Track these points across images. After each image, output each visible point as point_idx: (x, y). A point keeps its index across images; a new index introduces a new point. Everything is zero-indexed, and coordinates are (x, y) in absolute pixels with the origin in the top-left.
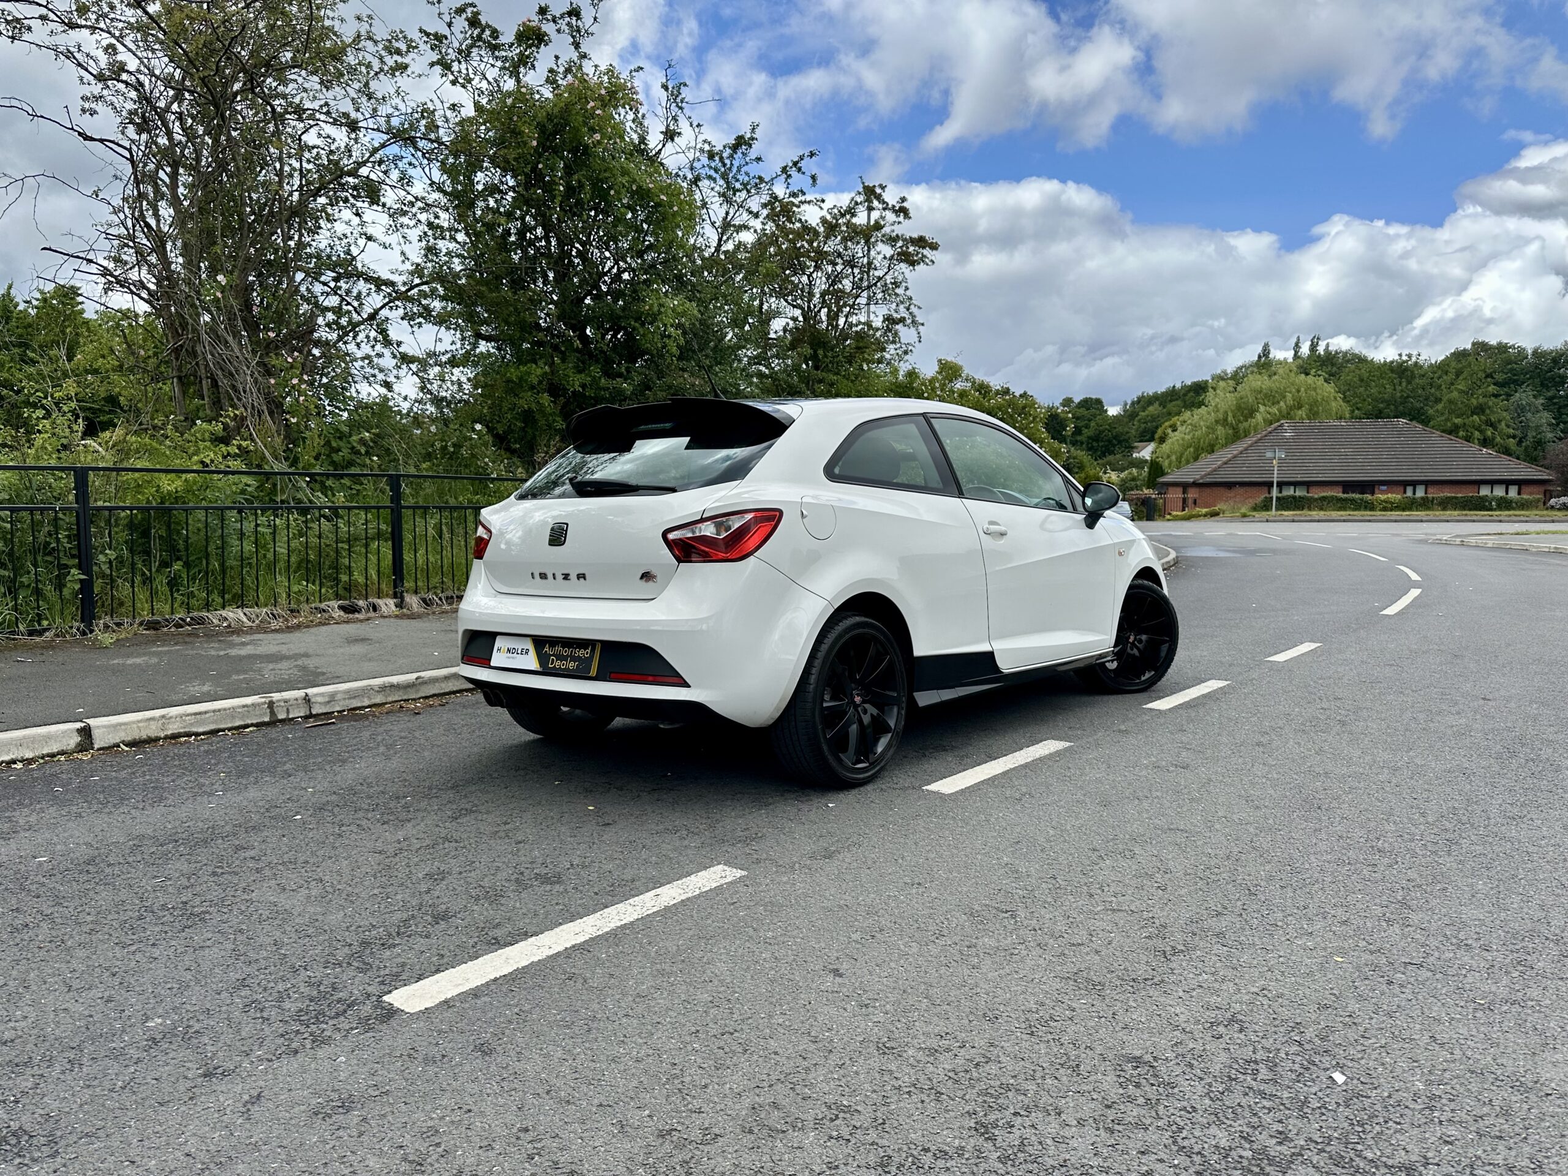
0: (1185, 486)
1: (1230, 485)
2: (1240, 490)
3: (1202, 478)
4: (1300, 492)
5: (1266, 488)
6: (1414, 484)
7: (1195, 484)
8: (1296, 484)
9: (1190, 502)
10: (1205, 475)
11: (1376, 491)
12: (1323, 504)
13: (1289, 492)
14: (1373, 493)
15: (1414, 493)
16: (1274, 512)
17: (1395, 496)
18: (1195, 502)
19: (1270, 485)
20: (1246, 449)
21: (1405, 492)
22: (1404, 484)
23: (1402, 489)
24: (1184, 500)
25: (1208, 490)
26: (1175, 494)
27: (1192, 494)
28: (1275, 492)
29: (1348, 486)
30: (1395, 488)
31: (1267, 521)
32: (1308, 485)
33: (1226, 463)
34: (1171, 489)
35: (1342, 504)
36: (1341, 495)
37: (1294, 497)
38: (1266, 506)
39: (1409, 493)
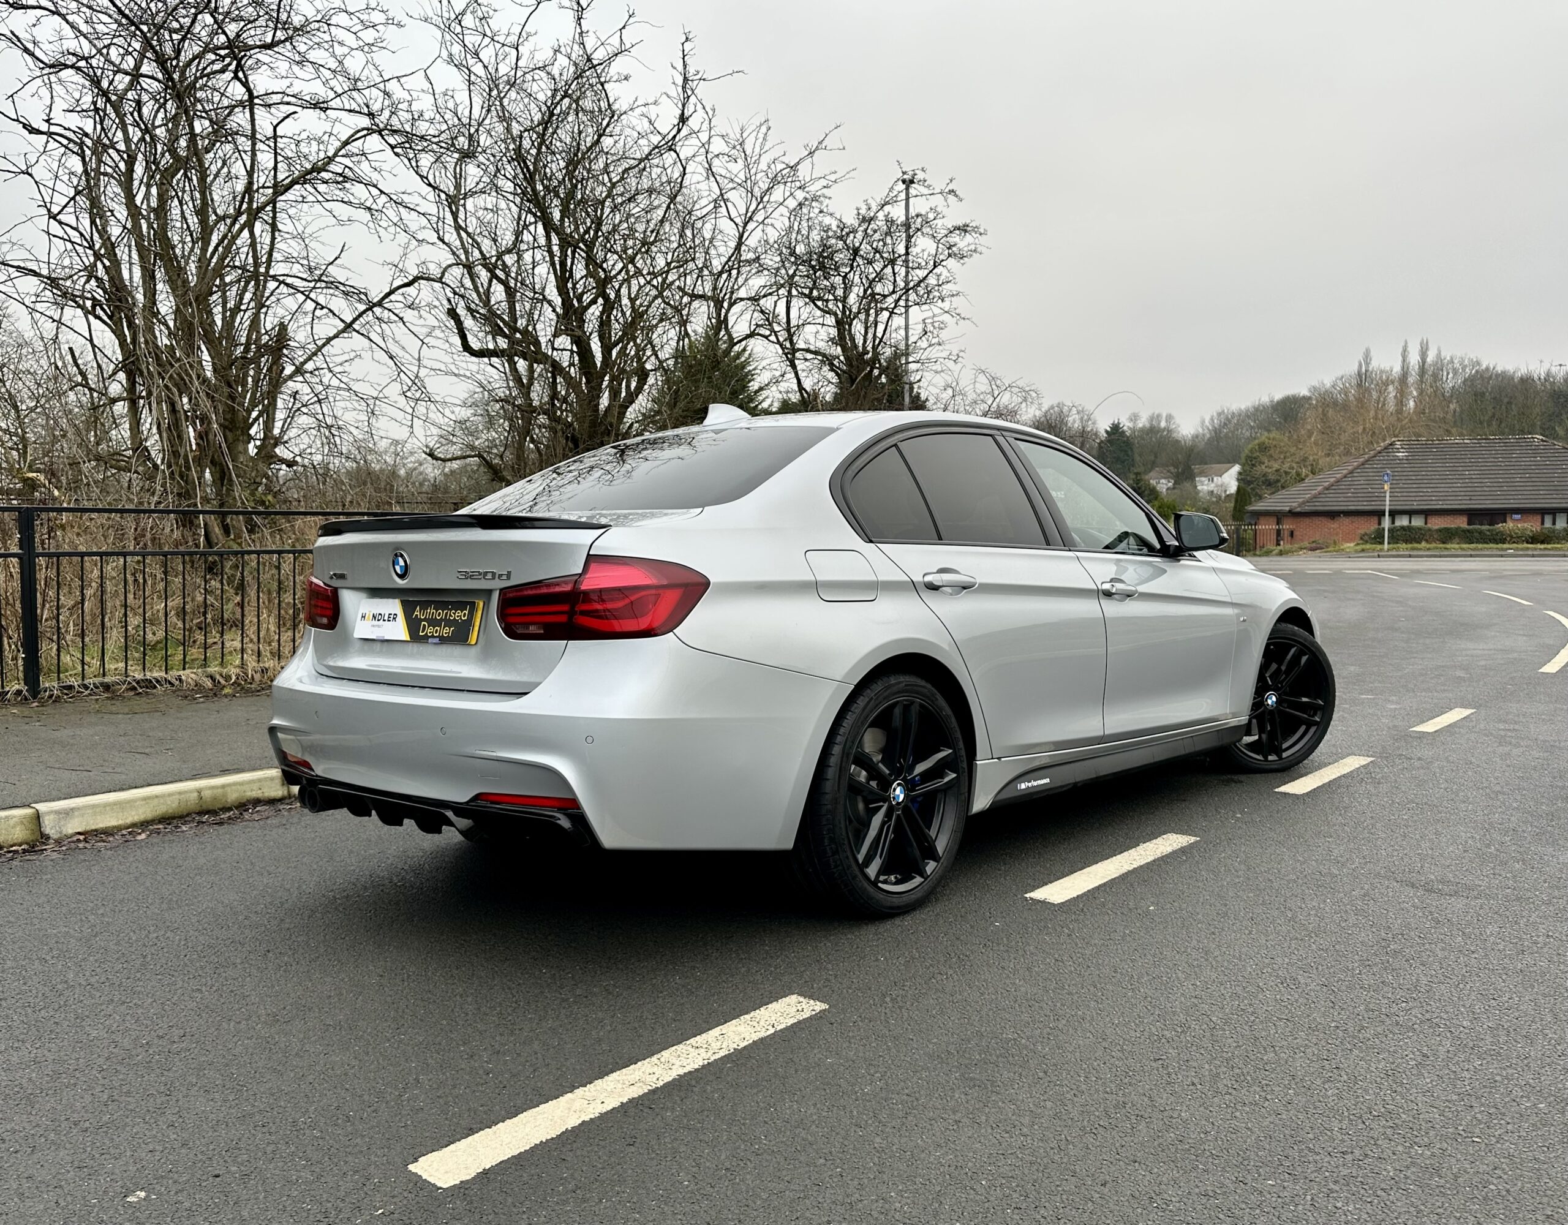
0: (1279, 516)
1: (1333, 515)
2: (1345, 521)
3: (1299, 506)
4: (1418, 522)
5: (1376, 519)
6: (1554, 512)
7: (1293, 514)
8: (1410, 513)
9: (1286, 534)
10: (1303, 503)
11: (1508, 519)
12: (1447, 536)
13: (1403, 521)
14: (1505, 522)
15: (1554, 523)
16: (1386, 546)
17: (1531, 525)
18: (1292, 534)
19: (1382, 514)
20: (1351, 472)
21: (1543, 523)
22: (1543, 512)
23: (1539, 518)
24: (1279, 532)
25: (1307, 521)
26: (1267, 527)
27: (1286, 526)
28: (1386, 523)
29: (1473, 515)
30: (1530, 517)
31: (1379, 556)
32: (1427, 513)
33: (1327, 489)
34: (1262, 520)
35: (1467, 537)
36: (1465, 526)
37: (1409, 529)
38: (1378, 538)
39: (1548, 524)
